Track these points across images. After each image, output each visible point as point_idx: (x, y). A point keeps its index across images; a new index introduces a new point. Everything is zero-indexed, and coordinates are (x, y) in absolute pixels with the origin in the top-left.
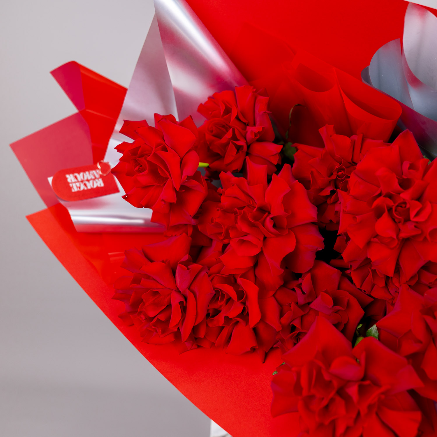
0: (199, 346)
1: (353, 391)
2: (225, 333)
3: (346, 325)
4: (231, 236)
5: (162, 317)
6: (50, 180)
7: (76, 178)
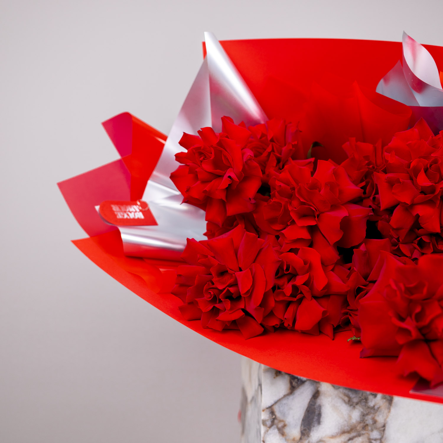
6: (97, 208)
7: (120, 208)
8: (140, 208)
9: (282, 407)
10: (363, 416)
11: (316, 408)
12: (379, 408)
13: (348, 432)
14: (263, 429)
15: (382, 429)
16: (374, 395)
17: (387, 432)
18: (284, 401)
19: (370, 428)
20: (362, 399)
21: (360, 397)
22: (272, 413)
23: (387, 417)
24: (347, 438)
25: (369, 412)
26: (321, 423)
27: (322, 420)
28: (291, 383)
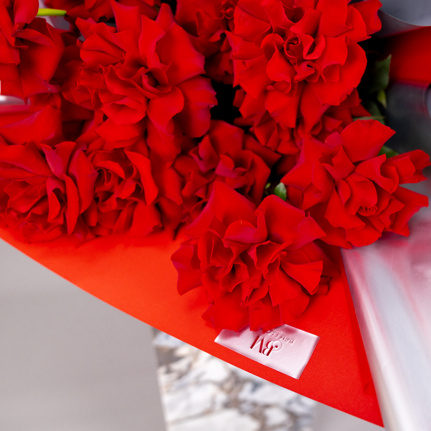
0: (97, 236)
1: (253, 254)
2: (124, 215)
3: (252, 187)
4: (102, 100)
5: (38, 211)
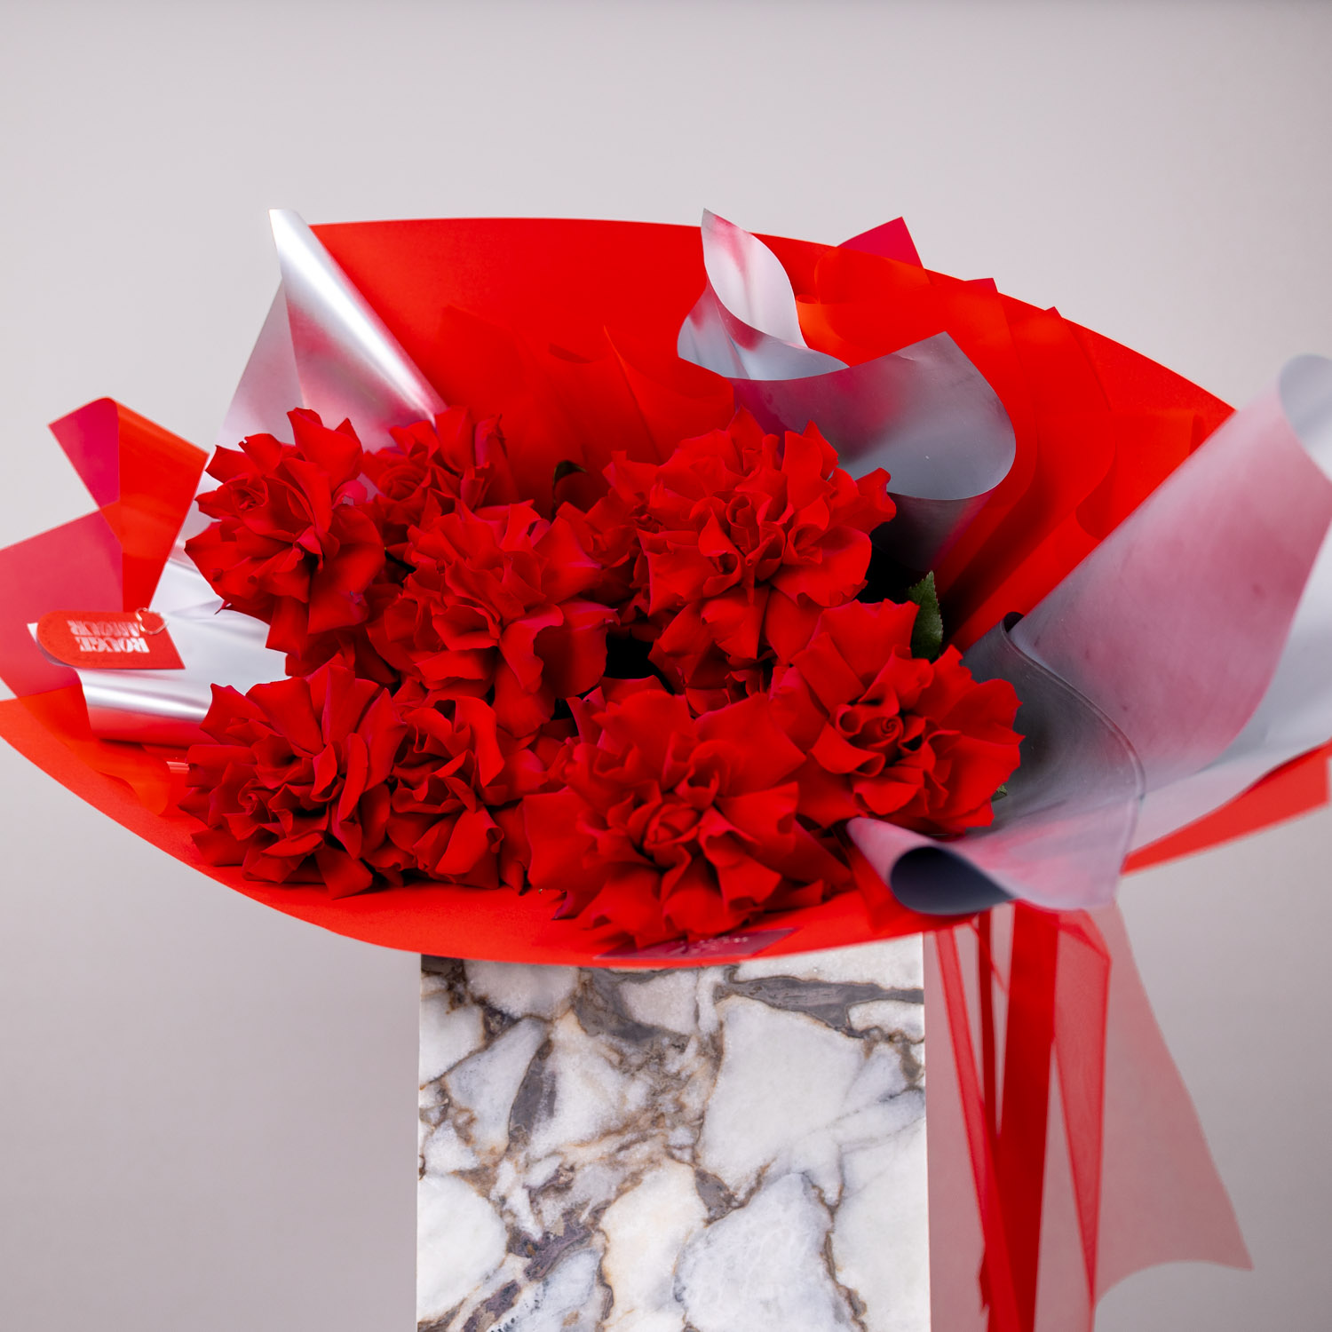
6: (33, 628)
7: (89, 628)
8: (143, 629)
9: (465, 1078)
10: (654, 1095)
11: (544, 1080)
12: (689, 1077)
13: (619, 1132)
14: (422, 1129)
15: (698, 1123)
16: (679, 1047)
17: (707, 1129)
18: (471, 1066)
19: (668, 1122)
20: (652, 1057)
21: (648, 1054)
22: (443, 1092)
23: (709, 1096)
24: (616, 1146)
25: (666, 1087)
26: (555, 1113)
27: (557, 1105)
28: (486, 1024)
